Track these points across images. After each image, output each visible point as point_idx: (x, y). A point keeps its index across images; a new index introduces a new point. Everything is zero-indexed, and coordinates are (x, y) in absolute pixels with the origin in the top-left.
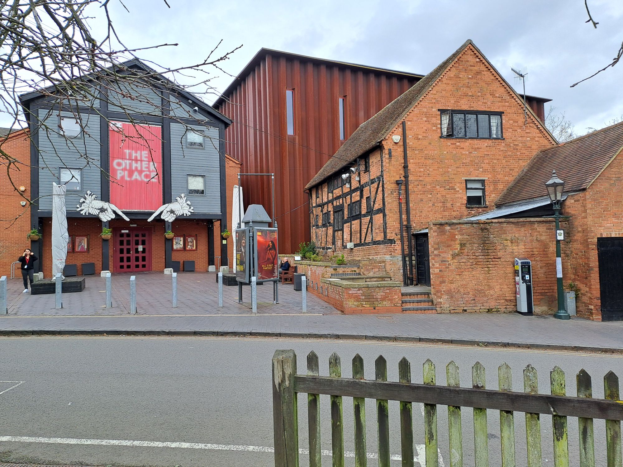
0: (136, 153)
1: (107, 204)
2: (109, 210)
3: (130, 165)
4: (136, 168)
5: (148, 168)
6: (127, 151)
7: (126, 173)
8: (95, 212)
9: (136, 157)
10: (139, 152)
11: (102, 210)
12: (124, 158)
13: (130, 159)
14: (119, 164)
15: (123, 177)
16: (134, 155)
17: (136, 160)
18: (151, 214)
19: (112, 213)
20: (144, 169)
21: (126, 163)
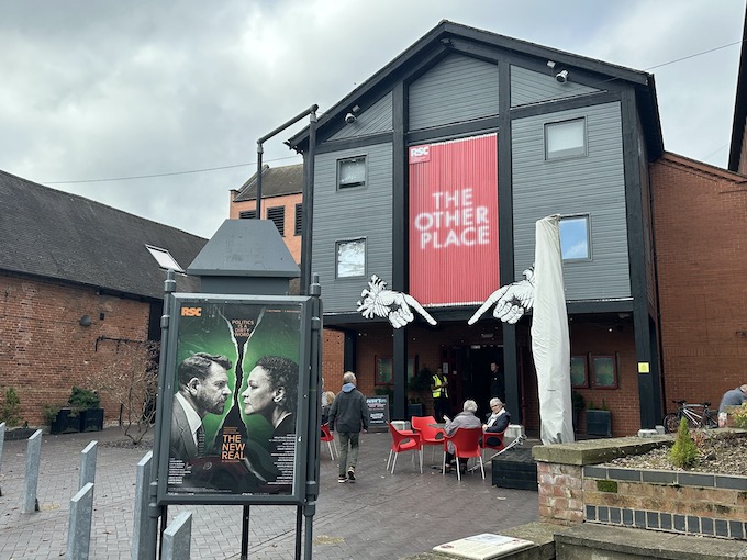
0: (452, 195)
1: (402, 295)
2: (405, 307)
3: (442, 219)
4: (452, 223)
5: (473, 219)
6: (437, 195)
7: (436, 234)
8: (382, 312)
9: (452, 203)
10: (456, 193)
11: (394, 307)
12: (431, 209)
13: (442, 208)
14: (424, 222)
15: (430, 244)
16: (448, 199)
17: (452, 209)
18: (475, 308)
19: (409, 311)
20: (465, 223)
21: (434, 218)
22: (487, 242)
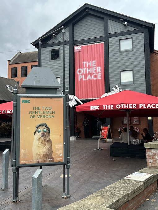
0: (89, 63)
1: (72, 96)
2: (74, 100)
3: (86, 71)
4: (89, 72)
5: (96, 71)
6: (84, 63)
7: (84, 76)
9: (89, 65)
11: (70, 100)
12: (82, 68)
13: (86, 67)
14: (80, 72)
15: (82, 79)
16: (88, 64)
17: (89, 68)
20: (94, 72)
21: (83, 70)
22: (101, 78)
